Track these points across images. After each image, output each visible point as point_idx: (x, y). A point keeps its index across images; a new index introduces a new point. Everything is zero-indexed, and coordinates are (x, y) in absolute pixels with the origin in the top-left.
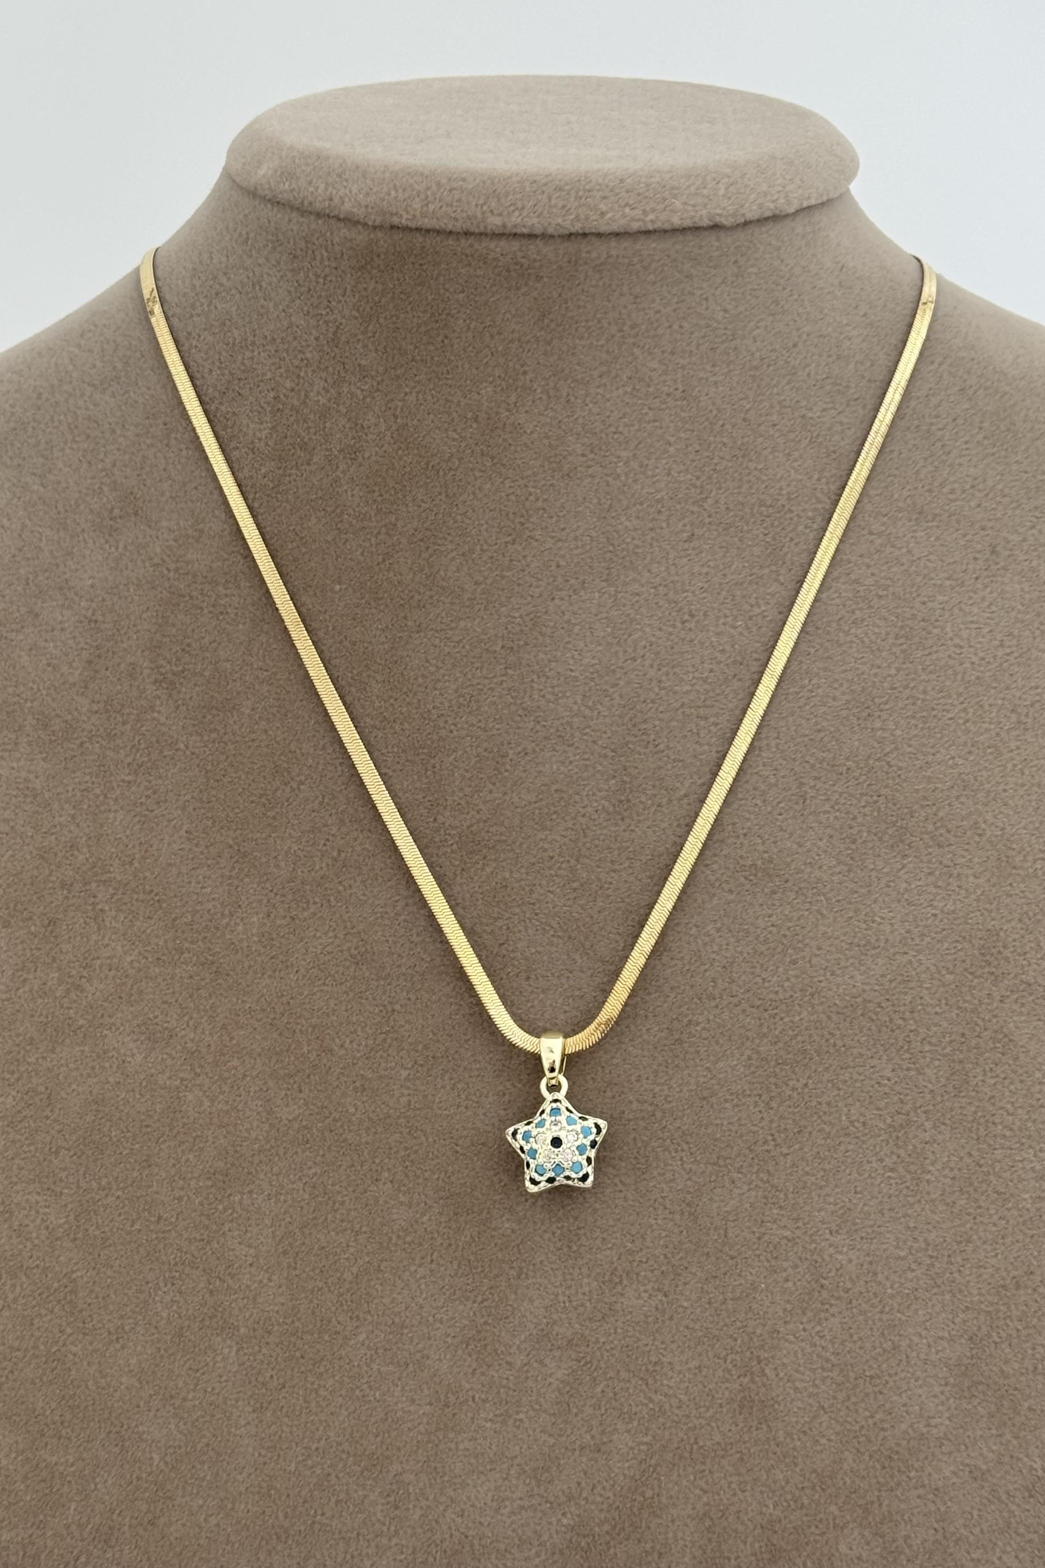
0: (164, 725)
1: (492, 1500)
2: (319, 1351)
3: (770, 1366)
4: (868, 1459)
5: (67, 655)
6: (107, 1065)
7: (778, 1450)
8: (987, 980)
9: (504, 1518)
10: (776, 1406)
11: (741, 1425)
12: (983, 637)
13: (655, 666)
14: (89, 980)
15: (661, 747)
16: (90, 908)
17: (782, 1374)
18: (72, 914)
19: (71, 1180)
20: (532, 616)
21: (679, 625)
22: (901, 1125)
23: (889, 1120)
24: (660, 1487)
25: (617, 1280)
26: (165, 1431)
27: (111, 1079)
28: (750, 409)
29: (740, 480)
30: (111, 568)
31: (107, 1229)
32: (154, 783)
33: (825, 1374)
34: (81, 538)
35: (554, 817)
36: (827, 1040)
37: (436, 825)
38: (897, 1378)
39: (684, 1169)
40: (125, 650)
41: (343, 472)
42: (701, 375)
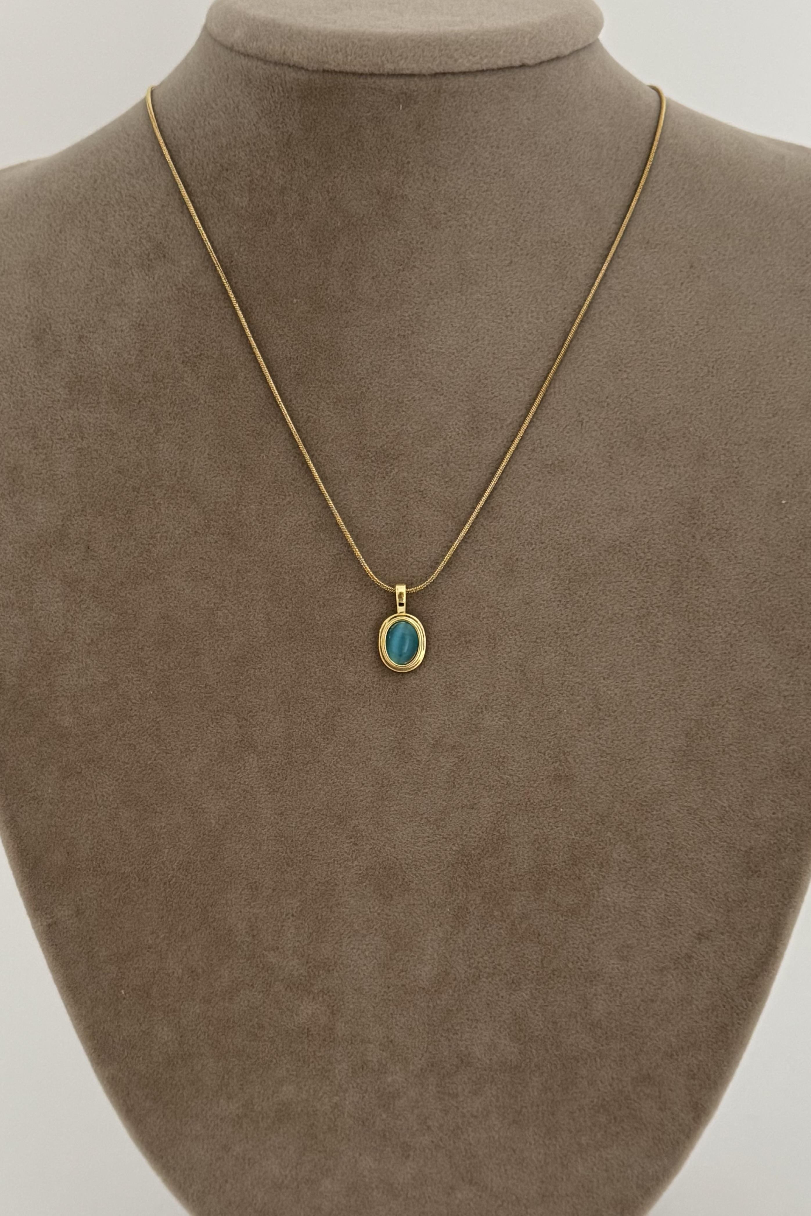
0: (190, 388)
1: (412, 838)
2: (305, 758)
3: (571, 756)
4: (628, 805)
5: (126, 346)
6: (169, 596)
7: (576, 803)
8: (692, 528)
9: (419, 848)
10: (575, 778)
11: (555, 790)
12: (687, 320)
13: (491, 345)
14: (154, 546)
15: (496, 394)
16: (151, 502)
17: (577, 760)
18: (141, 506)
19: (152, 664)
20: (416, 316)
21: (504, 318)
22: (644, 616)
23: (636, 613)
24: (508, 827)
25: (479, 711)
26: (218, 807)
27: (171, 604)
28: (544, 181)
29: (540, 227)
30: (151, 292)
31: (175, 692)
32: (186, 424)
33: (602, 759)
34: (130, 272)
35: (432, 438)
36: (599, 567)
37: (361, 446)
38: (644, 760)
39: (517, 645)
40: (162, 343)
41: (296, 228)
42: (515, 160)
